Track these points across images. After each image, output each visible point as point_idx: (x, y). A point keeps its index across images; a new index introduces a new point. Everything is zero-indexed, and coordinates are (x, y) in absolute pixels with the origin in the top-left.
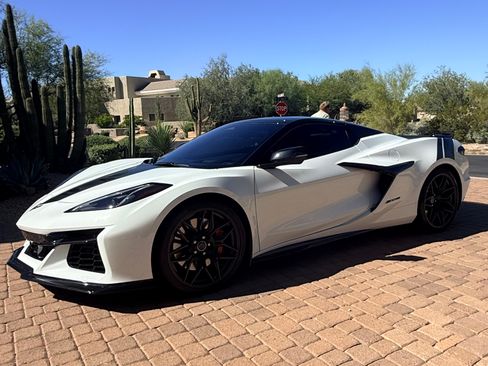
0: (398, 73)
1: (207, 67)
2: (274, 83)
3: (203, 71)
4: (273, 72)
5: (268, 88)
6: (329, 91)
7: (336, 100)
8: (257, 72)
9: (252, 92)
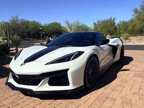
0: (75, 23)
1: (11, 19)
2: (34, 25)
3: (9, 20)
4: (33, 22)
5: (32, 26)
6: (51, 28)
7: (53, 31)
8: (28, 21)
9: (27, 28)
